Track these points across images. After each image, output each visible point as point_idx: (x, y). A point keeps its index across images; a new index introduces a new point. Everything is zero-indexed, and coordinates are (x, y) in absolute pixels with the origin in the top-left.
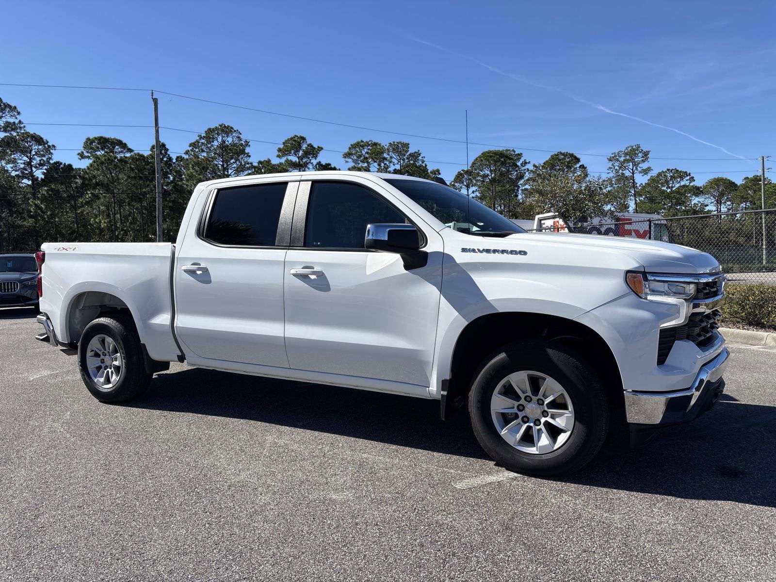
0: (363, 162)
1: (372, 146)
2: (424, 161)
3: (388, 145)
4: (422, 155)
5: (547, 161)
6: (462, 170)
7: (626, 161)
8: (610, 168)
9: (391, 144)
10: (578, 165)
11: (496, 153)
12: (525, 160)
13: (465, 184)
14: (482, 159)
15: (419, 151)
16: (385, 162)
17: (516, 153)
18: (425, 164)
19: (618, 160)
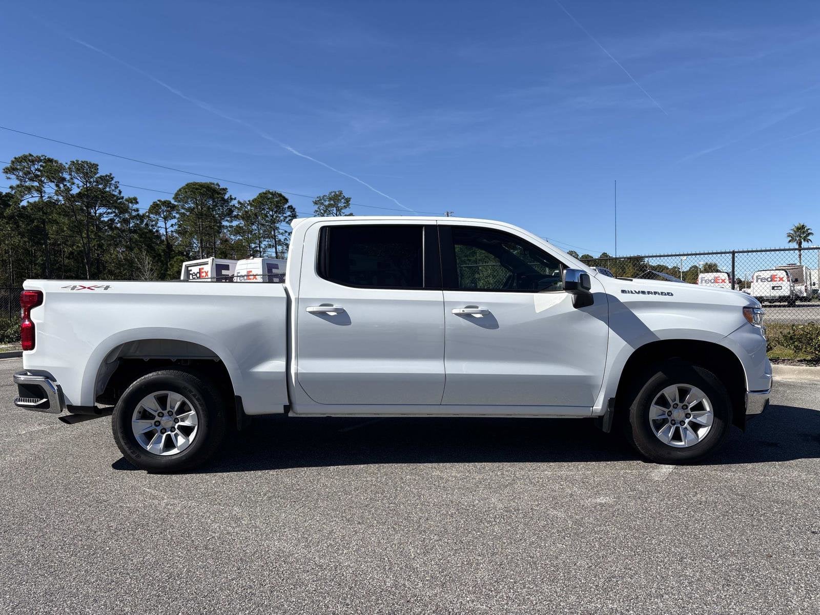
0: (31, 180)
1: (45, 162)
2: (118, 187)
3: (69, 163)
4: (115, 180)
5: (255, 199)
6: (159, 201)
7: (330, 205)
8: (316, 211)
9: (74, 162)
10: (286, 206)
11: (202, 186)
12: (231, 196)
13: (162, 216)
14: (186, 190)
15: (111, 174)
16: (65, 183)
17: (220, 187)
18: (120, 190)
19: (322, 204)
